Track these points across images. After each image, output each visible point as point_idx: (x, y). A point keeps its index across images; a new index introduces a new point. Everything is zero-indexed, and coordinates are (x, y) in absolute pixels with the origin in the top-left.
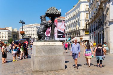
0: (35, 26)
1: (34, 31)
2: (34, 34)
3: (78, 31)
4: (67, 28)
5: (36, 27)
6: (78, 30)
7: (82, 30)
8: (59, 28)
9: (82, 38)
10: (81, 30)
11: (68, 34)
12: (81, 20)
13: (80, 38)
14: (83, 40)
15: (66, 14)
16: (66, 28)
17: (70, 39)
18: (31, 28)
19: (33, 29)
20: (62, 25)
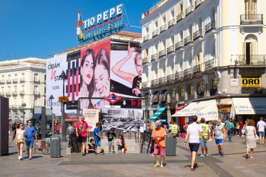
0: (29, 65)
1: (22, 82)
2: (22, 95)
3: (205, 78)
4: (150, 68)
5: (32, 69)
6: (205, 73)
7: (228, 68)
8: (116, 70)
9: (230, 106)
10: (222, 69)
11: (155, 93)
12: (221, 29)
13: (219, 107)
14: (232, 116)
15: (143, 17)
16: (146, 70)
17: (163, 109)
18: (12, 74)
19: (19, 76)
20: (125, 60)
